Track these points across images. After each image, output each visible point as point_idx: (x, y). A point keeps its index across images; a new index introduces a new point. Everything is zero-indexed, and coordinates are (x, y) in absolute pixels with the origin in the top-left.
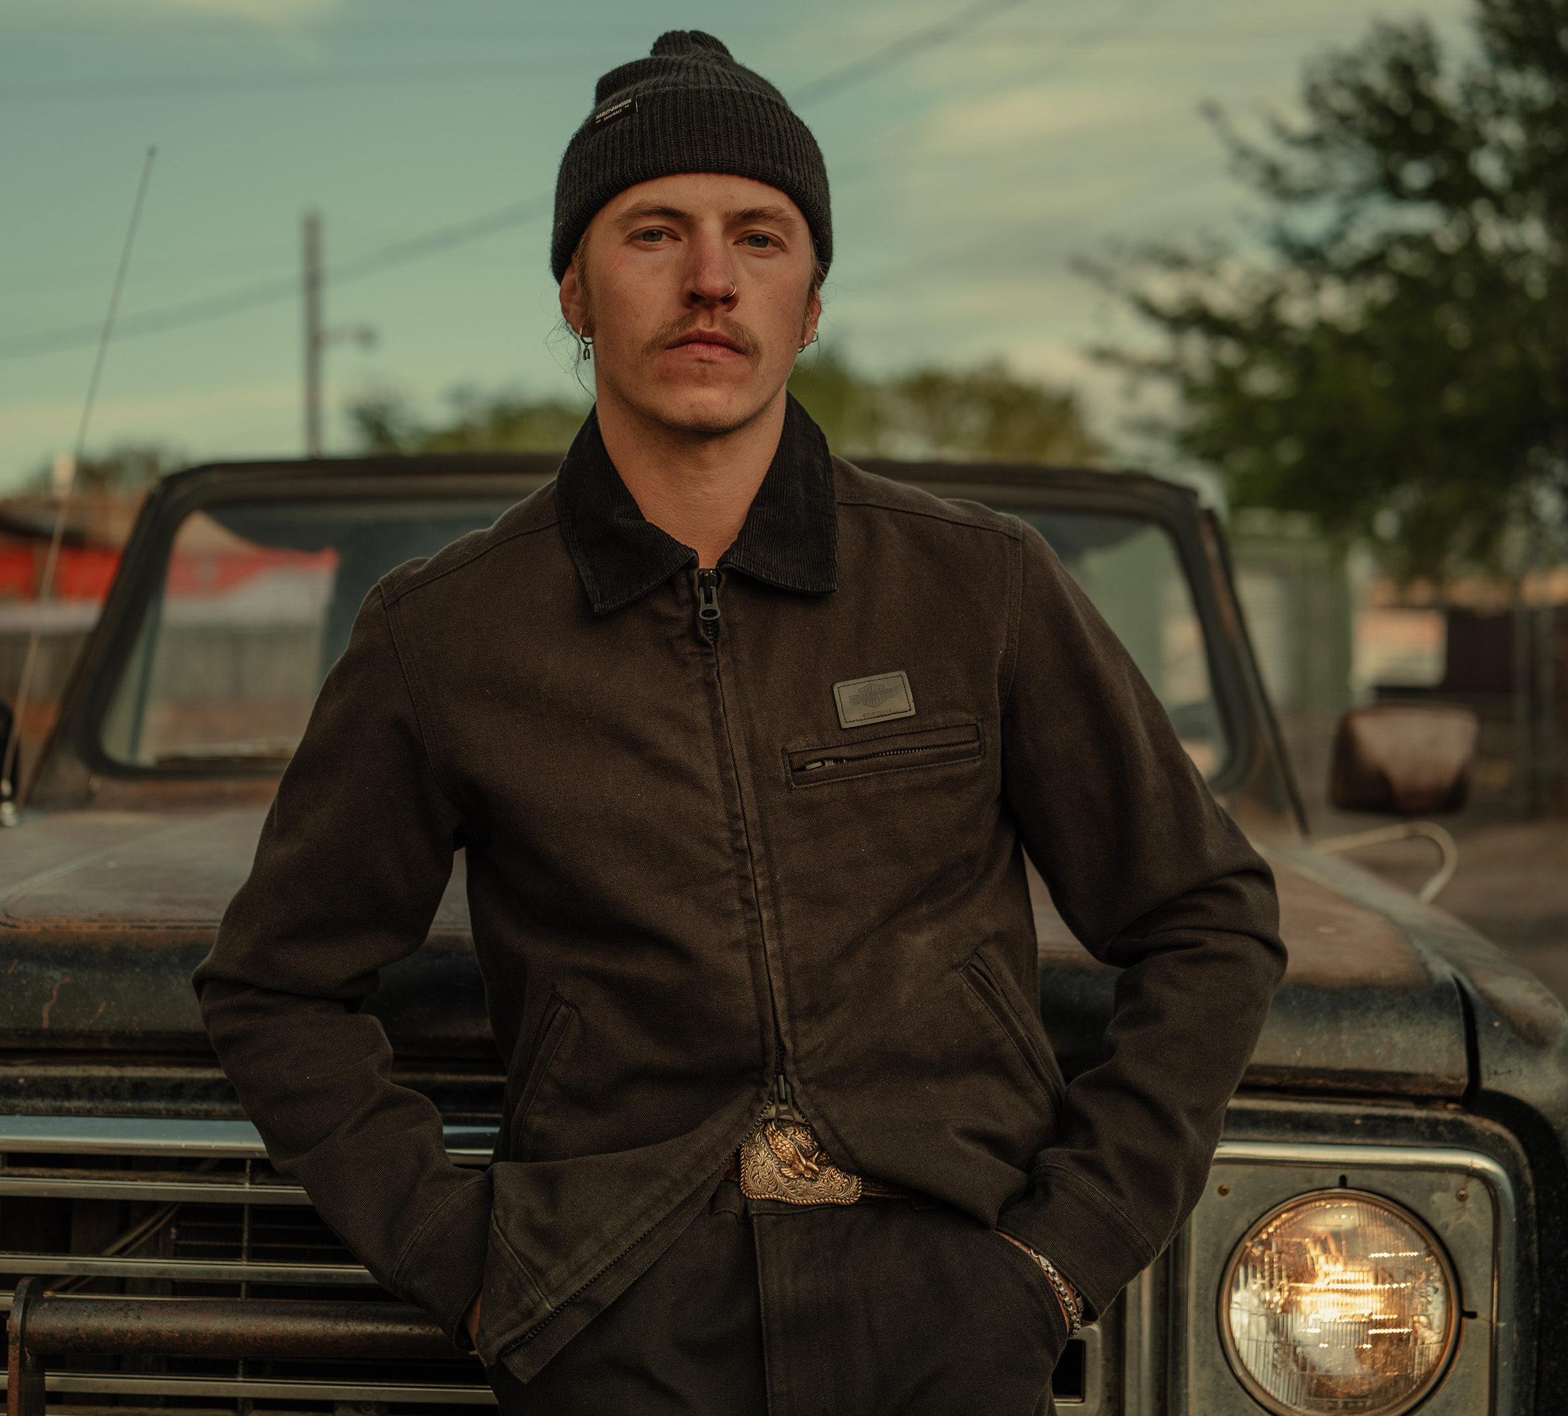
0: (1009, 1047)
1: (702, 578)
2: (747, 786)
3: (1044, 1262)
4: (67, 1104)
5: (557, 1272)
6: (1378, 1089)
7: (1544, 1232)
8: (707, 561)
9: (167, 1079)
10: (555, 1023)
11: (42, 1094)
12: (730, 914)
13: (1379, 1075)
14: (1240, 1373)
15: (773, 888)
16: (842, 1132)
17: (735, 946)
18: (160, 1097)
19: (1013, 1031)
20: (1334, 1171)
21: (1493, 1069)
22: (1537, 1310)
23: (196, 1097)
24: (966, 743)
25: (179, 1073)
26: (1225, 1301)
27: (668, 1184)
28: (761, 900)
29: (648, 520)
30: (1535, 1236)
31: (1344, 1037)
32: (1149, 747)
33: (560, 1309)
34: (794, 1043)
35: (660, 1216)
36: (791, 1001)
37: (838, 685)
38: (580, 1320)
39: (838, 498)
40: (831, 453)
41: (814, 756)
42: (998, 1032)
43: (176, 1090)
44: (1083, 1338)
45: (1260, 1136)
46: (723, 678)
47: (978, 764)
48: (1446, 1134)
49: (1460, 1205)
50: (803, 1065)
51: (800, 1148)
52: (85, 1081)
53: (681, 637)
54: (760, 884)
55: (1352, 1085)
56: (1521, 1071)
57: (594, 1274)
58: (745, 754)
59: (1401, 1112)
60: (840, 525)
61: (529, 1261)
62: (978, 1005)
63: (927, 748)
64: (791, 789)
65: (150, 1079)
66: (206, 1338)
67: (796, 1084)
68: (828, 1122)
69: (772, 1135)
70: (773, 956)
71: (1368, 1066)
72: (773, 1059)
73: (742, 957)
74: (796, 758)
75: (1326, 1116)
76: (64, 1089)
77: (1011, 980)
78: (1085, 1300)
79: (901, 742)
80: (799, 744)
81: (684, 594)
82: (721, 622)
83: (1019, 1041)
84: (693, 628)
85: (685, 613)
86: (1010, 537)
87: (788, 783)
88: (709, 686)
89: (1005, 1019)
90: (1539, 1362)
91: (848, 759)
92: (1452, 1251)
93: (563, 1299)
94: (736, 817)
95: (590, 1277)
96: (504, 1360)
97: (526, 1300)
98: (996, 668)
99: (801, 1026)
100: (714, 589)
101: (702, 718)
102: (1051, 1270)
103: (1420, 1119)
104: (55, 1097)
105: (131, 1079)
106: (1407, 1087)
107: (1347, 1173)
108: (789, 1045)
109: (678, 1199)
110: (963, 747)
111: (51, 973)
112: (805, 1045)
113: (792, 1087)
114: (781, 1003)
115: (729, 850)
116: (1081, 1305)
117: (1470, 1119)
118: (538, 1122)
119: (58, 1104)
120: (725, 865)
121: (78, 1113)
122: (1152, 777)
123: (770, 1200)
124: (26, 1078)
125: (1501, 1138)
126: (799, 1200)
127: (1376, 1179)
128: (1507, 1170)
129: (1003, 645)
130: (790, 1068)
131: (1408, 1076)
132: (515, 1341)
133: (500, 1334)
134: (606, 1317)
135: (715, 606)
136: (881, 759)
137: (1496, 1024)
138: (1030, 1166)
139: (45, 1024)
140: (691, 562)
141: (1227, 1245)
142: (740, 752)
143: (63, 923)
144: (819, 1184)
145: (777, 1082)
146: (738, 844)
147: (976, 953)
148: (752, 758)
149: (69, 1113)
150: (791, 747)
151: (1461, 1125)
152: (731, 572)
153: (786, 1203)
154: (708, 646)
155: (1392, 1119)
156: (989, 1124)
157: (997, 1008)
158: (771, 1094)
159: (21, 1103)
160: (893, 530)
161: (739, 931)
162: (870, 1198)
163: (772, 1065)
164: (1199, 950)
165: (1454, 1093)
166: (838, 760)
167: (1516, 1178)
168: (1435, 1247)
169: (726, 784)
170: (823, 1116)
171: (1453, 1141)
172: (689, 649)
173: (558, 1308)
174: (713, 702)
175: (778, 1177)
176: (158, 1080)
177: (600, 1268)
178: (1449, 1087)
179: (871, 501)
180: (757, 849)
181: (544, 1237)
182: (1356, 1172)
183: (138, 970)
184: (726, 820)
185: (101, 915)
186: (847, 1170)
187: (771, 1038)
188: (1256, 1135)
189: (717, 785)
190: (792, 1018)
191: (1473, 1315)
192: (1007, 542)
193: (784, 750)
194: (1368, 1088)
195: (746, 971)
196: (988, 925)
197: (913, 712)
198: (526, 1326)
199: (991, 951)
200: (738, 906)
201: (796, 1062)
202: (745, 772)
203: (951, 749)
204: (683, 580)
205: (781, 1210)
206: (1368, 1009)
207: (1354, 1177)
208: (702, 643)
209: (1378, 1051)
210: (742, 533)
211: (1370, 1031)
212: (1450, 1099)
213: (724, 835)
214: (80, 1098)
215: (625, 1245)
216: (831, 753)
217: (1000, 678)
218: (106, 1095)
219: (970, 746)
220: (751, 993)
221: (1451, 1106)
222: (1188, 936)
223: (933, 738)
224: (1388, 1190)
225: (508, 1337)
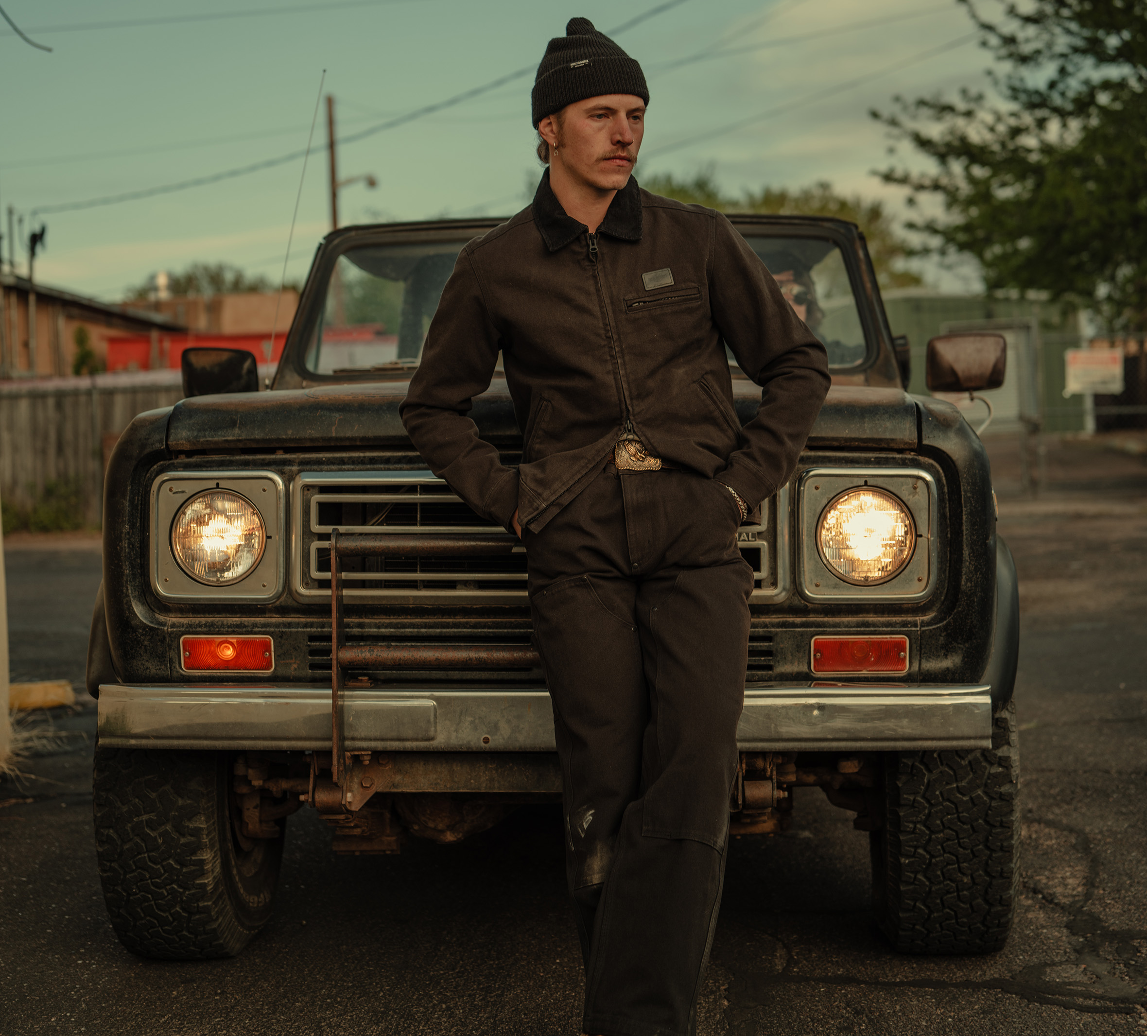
0: (717, 413)
1: (590, 236)
2: (610, 313)
3: (731, 489)
4: (343, 467)
5: (546, 494)
6: (880, 446)
7: (951, 503)
8: (592, 230)
9: (383, 457)
10: (542, 408)
11: (333, 463)
12: (606, 361)
13: (880, 440)
14: (825, 562)
15: (622, 351)
16: (652, 441)
17: (608, 372)
18: (381, 463)
19: (718, 407)
20: (862, 479)
21: (927, 435)
22: (949, 535)
23: (395, 463)
24: (694, 294)
25: (388, 454)
26: (819, 534)
27: (586, 461)
28: (617, 356)
29: (569, 215)
30: (947, 505)
31: (866, 425)
32: (769, 297)
33: (548, 506)
34: (632, 409)
35: (584, 472)
36: (630, 393)
37: (644, 274)
38: (555, 511)
39: (643, 204)
40: (639, 186)
41: (635, 301)
42: (712, 407)
43: (387, 461)
44: (760, 547)
45: (832, 466)
46: (600, 274)
47: (699, 303)
48: (909, 463)
49: (914, 491)
50: (636, 417)
51: (638, 449)
52: (350, 458)
53: (583, 259)
54: (617, 349)
55: (870, 445)
56: (939, 437)
57: (560, 493)
58: (609, 301)
59: (891, 456)
60: (643, 215)
61: (536, 492)
62: (704, 397)
63: (679, 296)
64: (627, 314)
65: (376, 457)
66: (407, 548)
67: (634, 423)
68: (647, 438)
69: (627, 445)
70: (623, 376)
71: (876, 436)
72: (625, 414)
73: (611, 377)
74: (628, 302)
75: (860, 458)
76: (342, 461)
77: (719, 390)
78: (747, 504)
79: (669, 295)
80: (629, 296)
81: (584, 243)
82: (598, 252)
83: (721, 411)
84: (588, 256)
85: (584, 250)
86: (710, 216)
87: (626, 312)
88: (595, 277)
89: (715, 402)
90: (950, 556)
91: (648, 302)
92: (911, 510)
93: (549, 503)
94: (607, 325)
95: (559, 495)
96: (528, 526)
97: (535, 504)
98: (705, 266)
99: (635, 402)
100: (595, 240)
101: (592, 289)
102: (733, 492)
103: (899, 458)
104: (339, 464)
105: (368, 457)
106: (892, 445)
107: (867, 479)
108: (630, 409)
109: (590, 466)
110: (693, 296)
111: (334, 414)
112: (637, 410)
113: (632, 424)
114: (627, 393)
115: (605, 338)
116: (746, 507)
117: (921, 458)
118: (537, 446)
119: (340, 467)
120: (603, 343)
121: (348, 470)
122: (770, 308)
123: (627, 469)
124: (325, 458)
125: (932, 465)
126: (638, 469)
127: (879, 482)
128: (934, 477)
129: (708, 257)
130: (632, 418)
131: (892, 440)
132: (532, 519)
133: (526, 517)
134: (565, 509)
135: (596, 246)
136: (661, 301)
137: (930, 419)
138: (726, 458)
139: (334, 435)
140: (586, 230)
141: (819, 510)
142: (607, 301)
143: (337, 396)
144: (646, 462)
145: (627, 423)
146: (608, 335)
147: (703, 377)
148: (612, 303)
149: (344, 470)
150: (626, 298)
151: (916, 460)
152: (601, 233)
153: (633, 470)
154: (594, 262)
155: (887, 459)
156: (709, 442)
157: (712, 398)
158: (625, 428)
159: (325, 467)
160: (664, 215)
161: (610, 367)
162: (665, 469)
163: (624, 416)
164: (791, 375)
165: (912, 447)
166: (645, 302)
167: (938, 480)
168: (905, 509)
169: (602, 313)
170: (645, 435)
171: (911, 466)
172: (587, 263)
173: (547, 506)
174: (596, 283)
175: (629, 460)
176: (379, 457)
177: (562, 491)
178: (910, 444)
179: (656, 205)
180: (615, 337)
181: (541, 483)
182: (872, 479)
183: (370, 412)
184: (603, 326)
185: (352, 393)
186: (655, 457)
187: (624, 407)
188: (830, 465)
189: (599, 314)
190: (631, 399)
191: (921, 536)
192: (709, 218)
193: (624, 299)
194: (877, 446)
195: (613, 382)
196: (708, 367)
197: (673, 283)
198: (536, 513)
199: (709, 377)
200: (609, 358)
201: (634, 416)
202: (609, 309)
203: (688, 297)
204: (583, 237)
205: (631, 473)
206: (877, 414)
207: (871, 481)
208: (591, 261)
209: (880, 430)
210: (605, 219)
211: (877, 422)
212: (912, 450)
213: (602, 332)
214: (349, 464)
215: (571, 483)
216: (642, 300)
217: (707, 270)
218: (359, 463)
219: (696, 296)
220: (615, 390)
221: (912, 453)
222: (787, 370)
223: (681, 293)
224: (884, 486)
225: (530, 517)
